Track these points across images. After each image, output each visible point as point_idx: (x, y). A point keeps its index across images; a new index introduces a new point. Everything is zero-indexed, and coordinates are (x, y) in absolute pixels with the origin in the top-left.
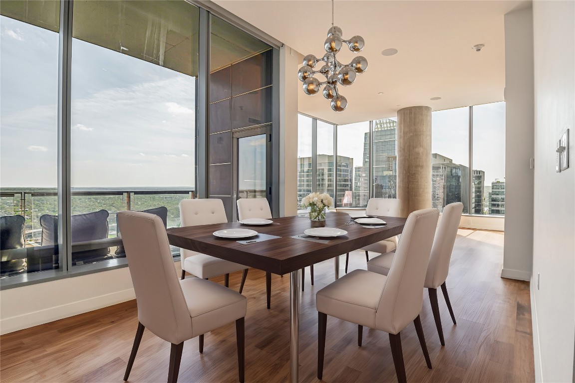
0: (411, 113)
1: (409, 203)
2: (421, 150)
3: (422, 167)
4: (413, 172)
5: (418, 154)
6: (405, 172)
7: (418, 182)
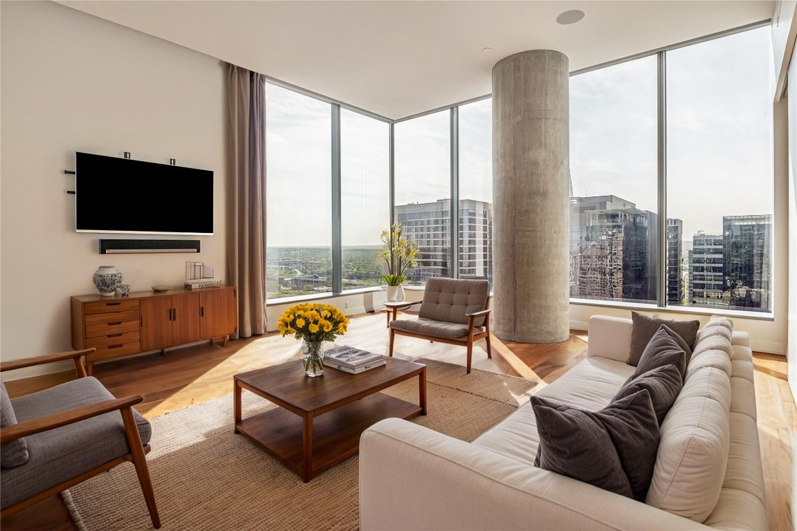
0: (517, 68)
1: (515, 281)
2: (541, 155)
3: (544, 195)
4: (524, 209)
5: (536, 164)
6: (505, 209)
7: (534, 231)
